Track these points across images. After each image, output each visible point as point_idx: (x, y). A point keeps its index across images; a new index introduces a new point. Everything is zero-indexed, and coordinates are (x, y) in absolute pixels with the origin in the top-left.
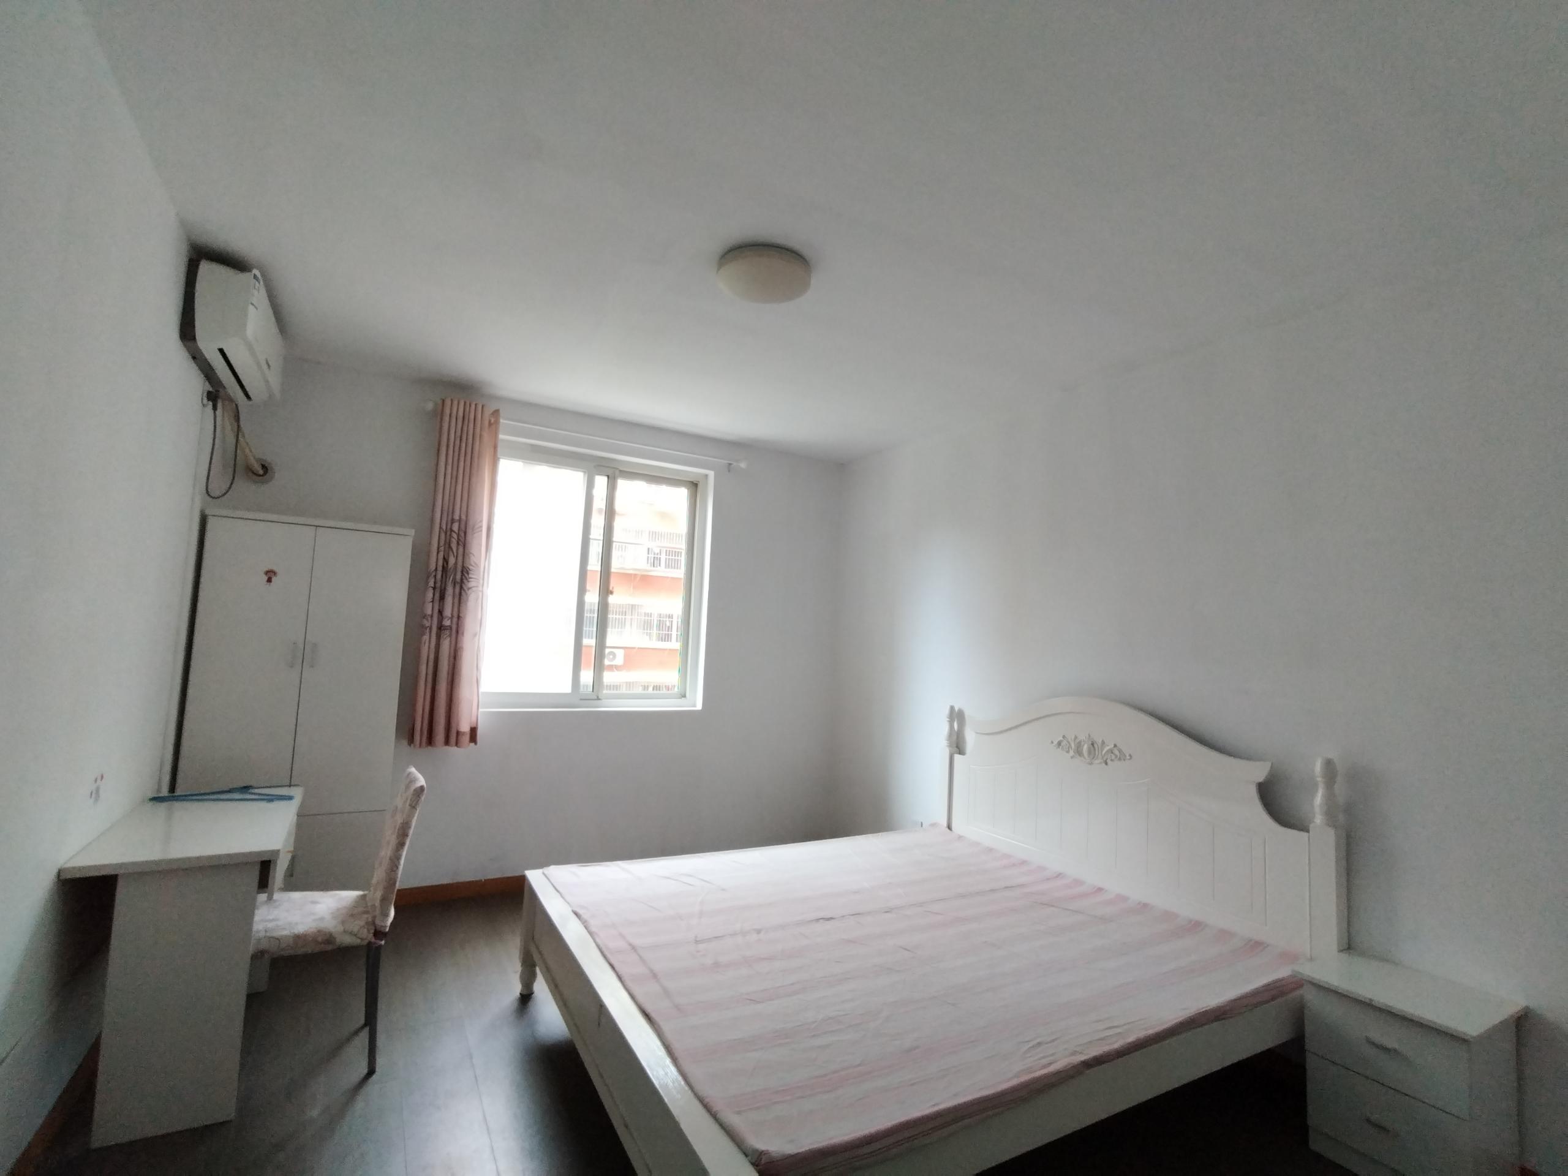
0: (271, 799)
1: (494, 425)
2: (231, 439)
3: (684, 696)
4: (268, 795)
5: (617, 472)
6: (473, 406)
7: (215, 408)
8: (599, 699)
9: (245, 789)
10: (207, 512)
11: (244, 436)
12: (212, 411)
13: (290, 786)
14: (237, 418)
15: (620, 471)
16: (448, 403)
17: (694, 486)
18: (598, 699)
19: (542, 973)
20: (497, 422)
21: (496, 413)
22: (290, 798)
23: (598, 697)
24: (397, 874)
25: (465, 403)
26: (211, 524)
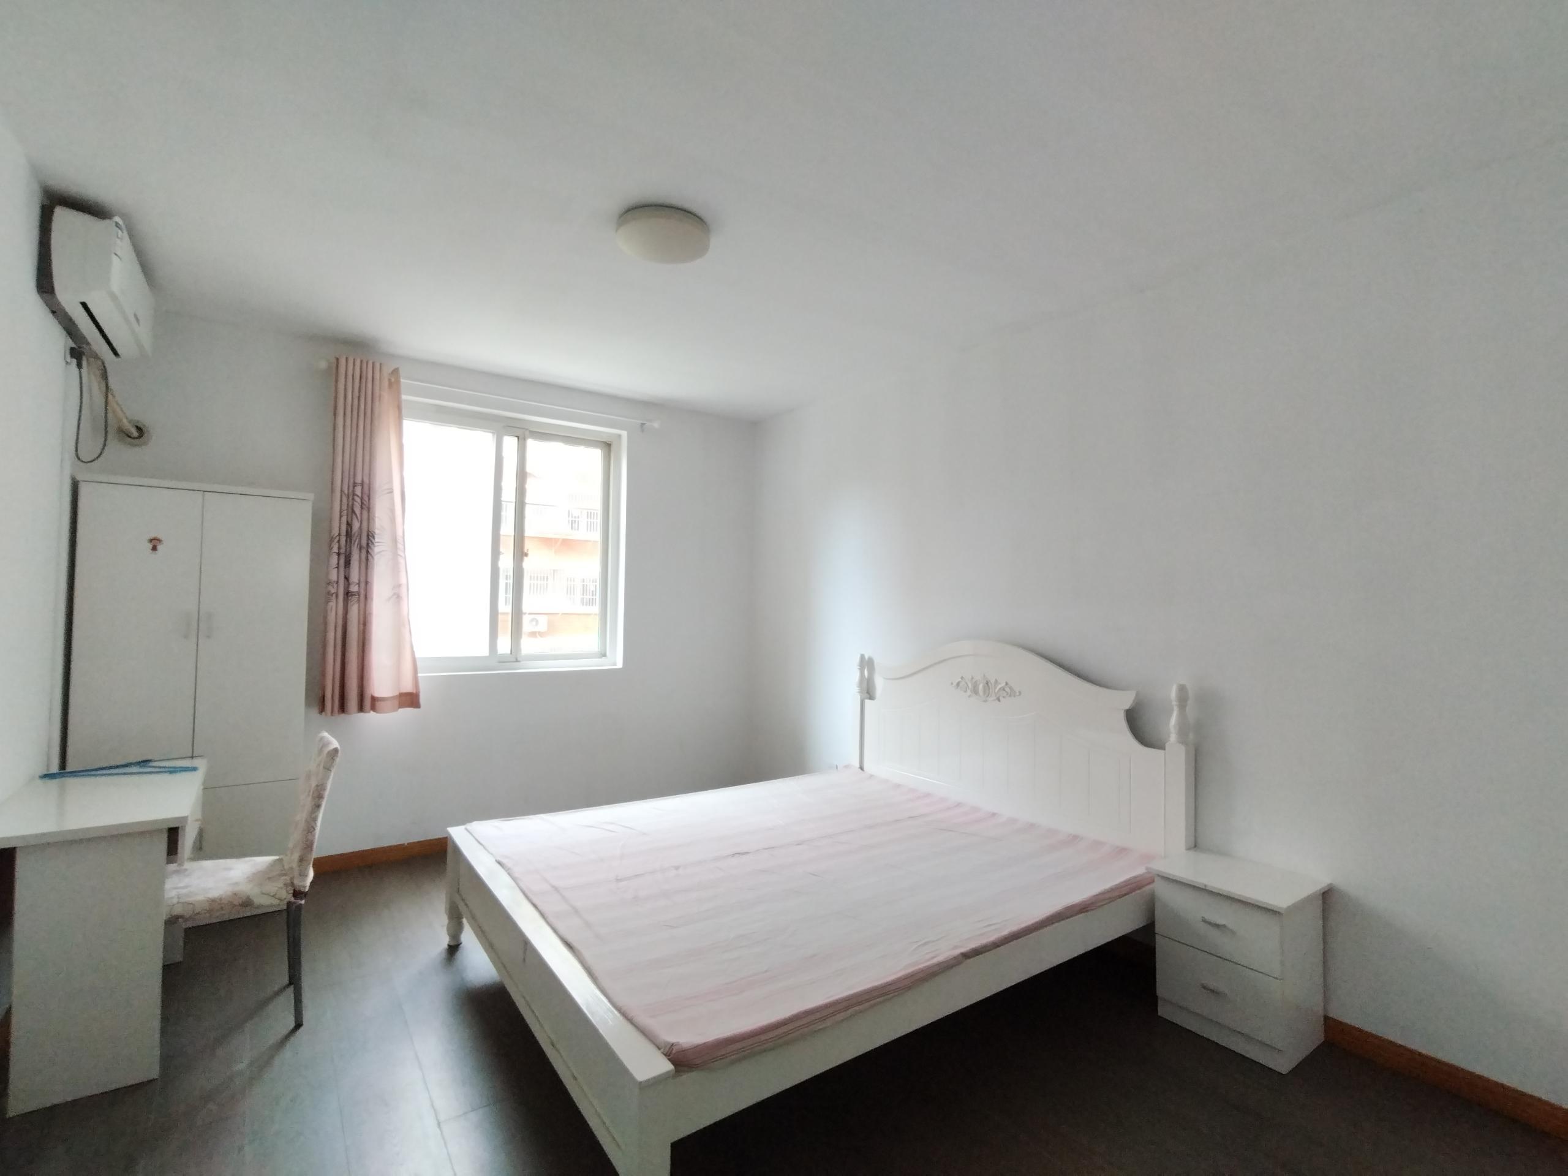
0: (173, 771)
1: (394, 384)
2: (99, 400)
3: (604, 655)
4: (169, 767)
5: (527, 433)
6: (370, 366)
7: (79, 366)
8: (519, 661)
9: (144, 763)
10: (79, 478)
11: (114, 396)
12: (78, 370)
13: (192, 757)
14: (104, 376)
15: (531, 432)
16: (343, 362)
17: (607, 446)
18: (517, 661)
19: (468, 922)
20: (398, 382)
21: (396, 372)
22: (194, 769)
23: (517, 659)
24: (314, 836)
25: (361, 361)
26: (84, 490)
